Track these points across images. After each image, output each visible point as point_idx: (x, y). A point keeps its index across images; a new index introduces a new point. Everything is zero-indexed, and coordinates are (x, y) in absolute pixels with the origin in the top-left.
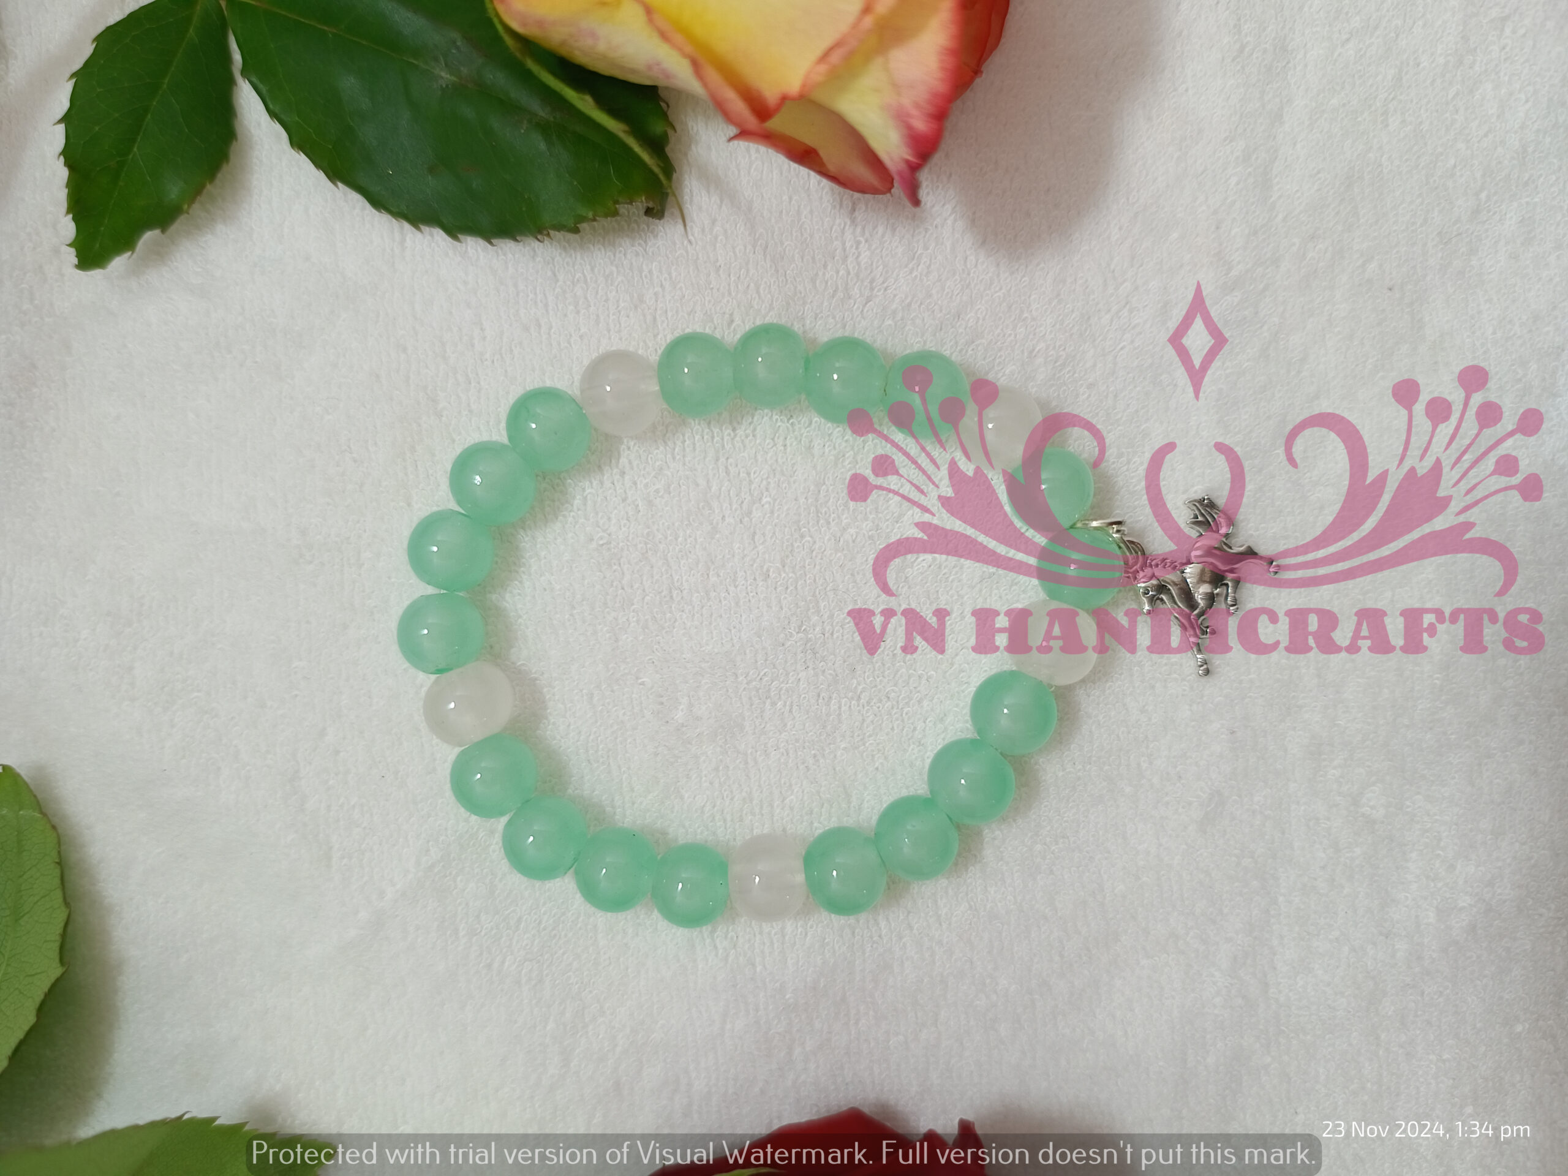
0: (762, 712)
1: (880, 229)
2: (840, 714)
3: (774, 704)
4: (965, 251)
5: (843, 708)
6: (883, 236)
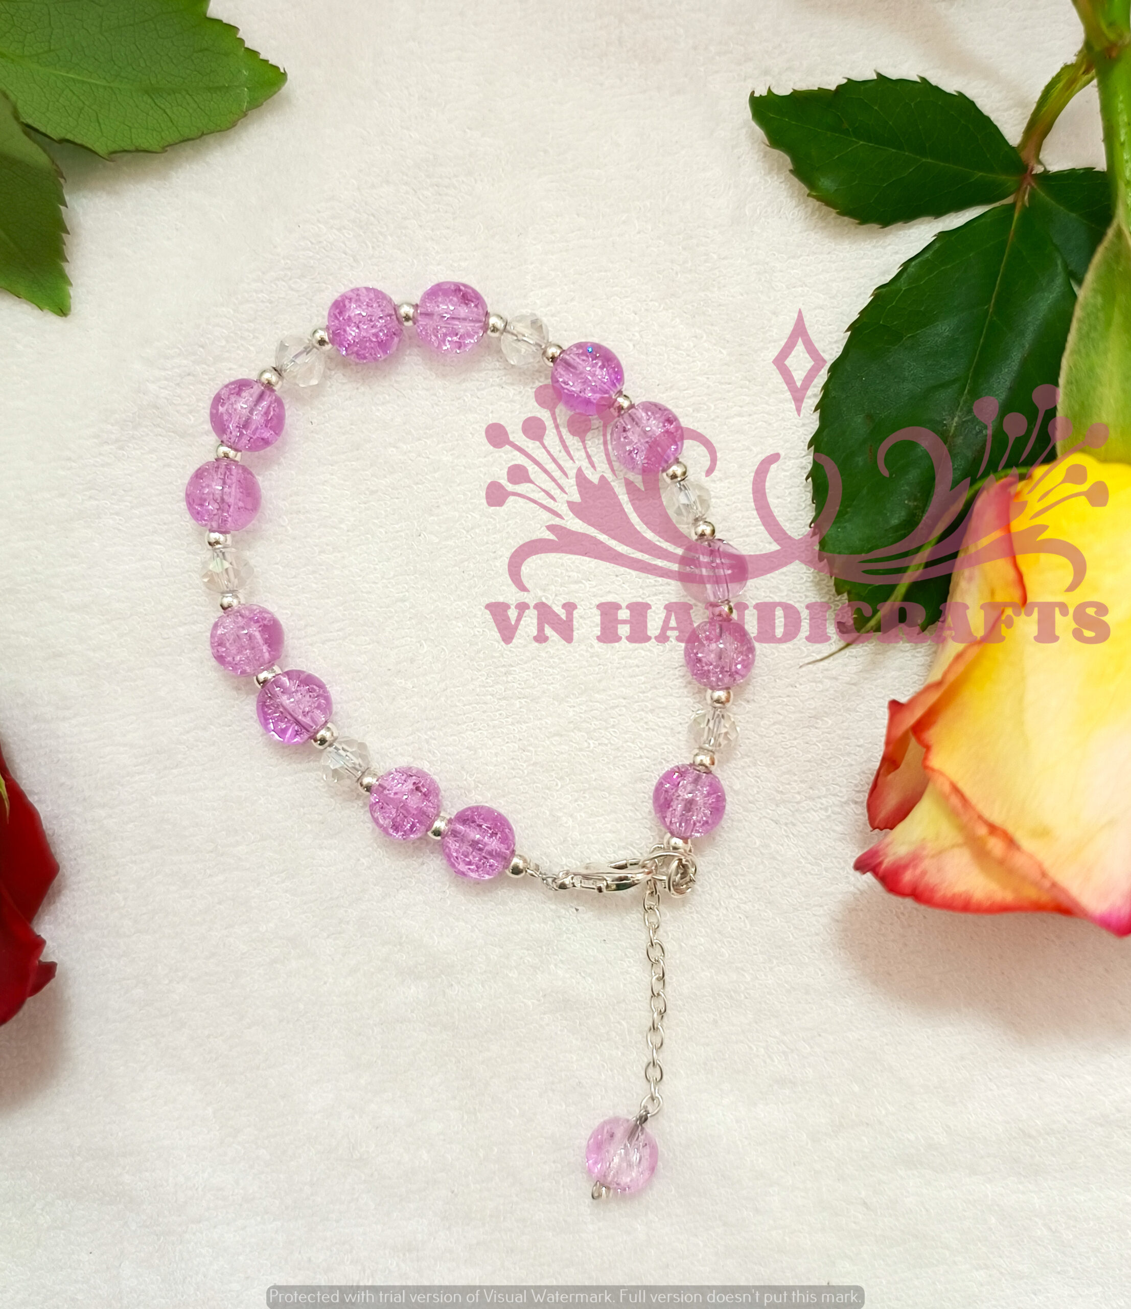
1: (839, 828)
4: (827, 905)
6: (834, 831)
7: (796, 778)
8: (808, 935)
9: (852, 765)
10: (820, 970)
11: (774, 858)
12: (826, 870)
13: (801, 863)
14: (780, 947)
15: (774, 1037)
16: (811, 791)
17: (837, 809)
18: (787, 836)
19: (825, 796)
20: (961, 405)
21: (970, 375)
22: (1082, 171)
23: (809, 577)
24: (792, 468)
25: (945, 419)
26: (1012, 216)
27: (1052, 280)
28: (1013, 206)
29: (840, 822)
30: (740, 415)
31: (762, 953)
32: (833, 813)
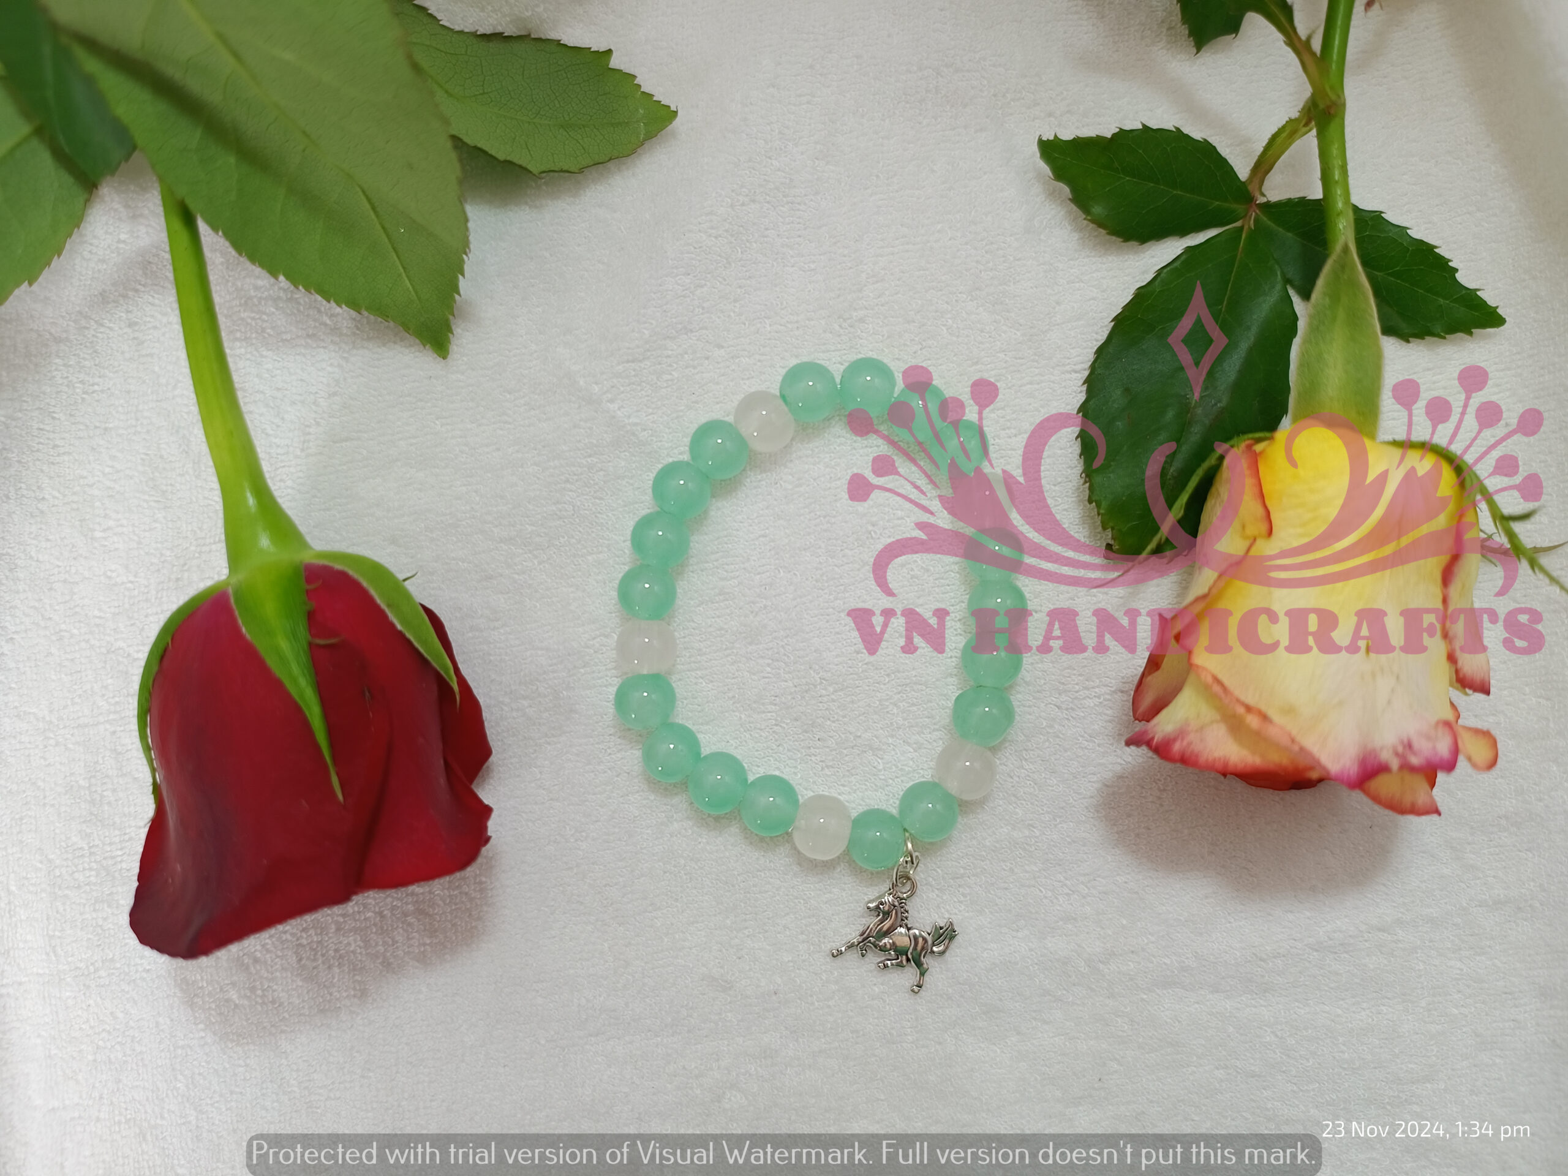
0: (762, 657)
1: (1109, 712)
2: (764, 712)
3: (769, 665)
5: (769, 714)
6: (1105, 714)
7: (1075, 672)
8: (1084, 798)
9: (1119, 662)
10: (1095, 826)
11: (1058, 737)
12: (1099, 745)
13: (1079, 740)
14: (1062, 808)
15: (1060, 881)
17: (1108, 697)
18: (1068, 719)
19: (1098, 687)
22: (1297, 200)
25: (1188, 394)
26: (1241, 236)
28: (1241, 228)
29: (1111, 708)
30: (1031, 383)
31: (1048, 813)
32: (1105, 700)
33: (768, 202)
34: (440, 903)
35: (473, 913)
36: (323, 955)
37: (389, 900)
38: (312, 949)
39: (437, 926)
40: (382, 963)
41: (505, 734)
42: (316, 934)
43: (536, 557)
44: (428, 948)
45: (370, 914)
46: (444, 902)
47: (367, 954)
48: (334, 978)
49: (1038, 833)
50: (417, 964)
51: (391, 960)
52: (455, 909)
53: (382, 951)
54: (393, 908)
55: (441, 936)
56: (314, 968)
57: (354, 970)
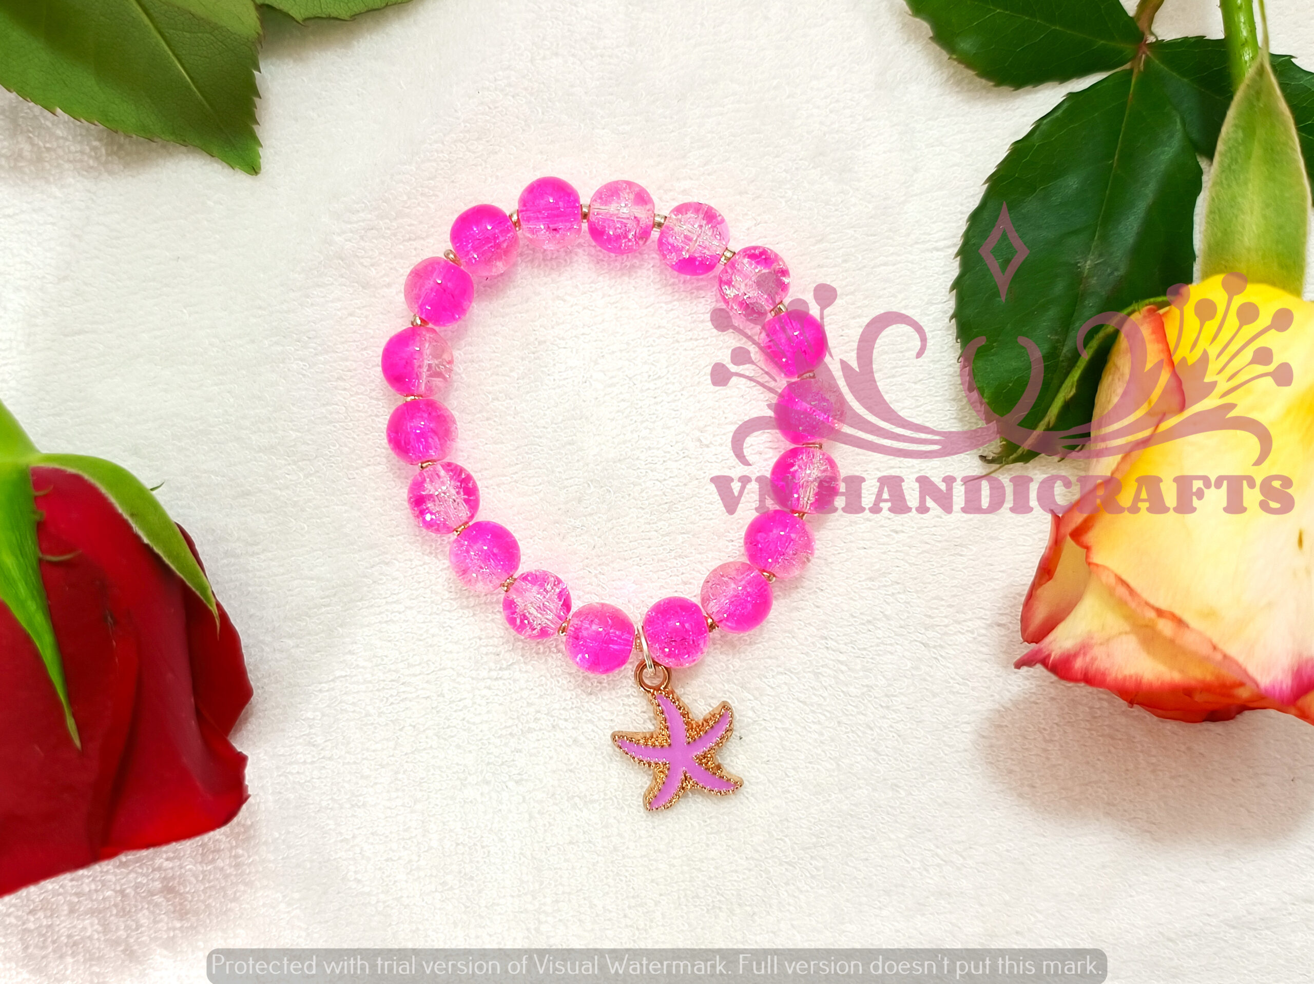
7: (943, 603)
8: (957, 751)
9: (994, 590)
10: (970, 784)
12: (973, 689)
13: (950, 683)
14: (931, 763)
15: (929, 850)
16: (957, 614)
17: (983, 631)
19: (970, 620)
20: (1092, 248)
21: (1099, 223)
22: (1193, 40)
23: (952, 414)
24: (934, 313)
25: (1079, 262)
26: (1130, 81)
27: (1171, 137)
28: (1130, 72)
29: (987, 645)
30: (885, 264)
31: (914, 769)
32: (979, 635)
33: (573, 55)
34: (193, 880)
35: (229, 892)
36: (54, 942)
37: (132, 876)
38: (41, 935)
39: (188, 907)
40: (124, 951)
41: (266, 680)
42: (45, 917)
43: (302, 469)
44: (177, 932)
45: (109, 893)
46: (196, 877)
47: (106, 941)
48: (66, 969)
49: (903, 793)
50: (165, 952)
51: (135, 947)
52: (210, 887)
53: (124, 937)
54: (137, 887)
55: (194, 919)
56: (43, 957)
57: (91, 959)
